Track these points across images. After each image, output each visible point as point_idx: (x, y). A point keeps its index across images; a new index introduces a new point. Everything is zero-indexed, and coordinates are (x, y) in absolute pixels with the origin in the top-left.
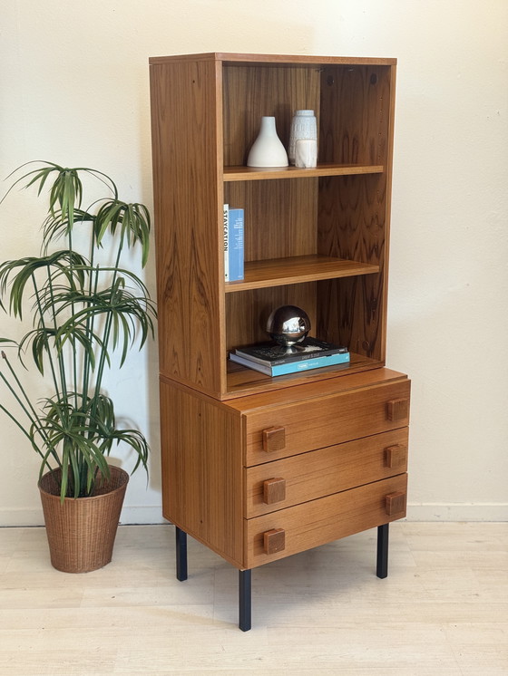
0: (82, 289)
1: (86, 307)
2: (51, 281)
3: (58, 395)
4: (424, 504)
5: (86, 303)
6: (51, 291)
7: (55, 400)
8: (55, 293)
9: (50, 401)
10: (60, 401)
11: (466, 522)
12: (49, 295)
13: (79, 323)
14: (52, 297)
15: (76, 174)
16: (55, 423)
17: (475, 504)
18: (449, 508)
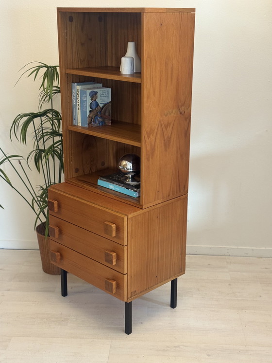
0: (59, 130)
1: (60, 139)
2: (42, 124)
3: (46, 184)
4: (239, 247)
5: (60, 137)
6: (42, 130)
7: (45, 187)
8: (44, 131)
9: (42, 187)
10: (47, 187)
11: (261, 258)
12: (41, 132)
13: (57, 147)
14: (43, 133)
15: (56, 68)
16: (44, 199)
17: (267, 248)
18: (253, 250)
